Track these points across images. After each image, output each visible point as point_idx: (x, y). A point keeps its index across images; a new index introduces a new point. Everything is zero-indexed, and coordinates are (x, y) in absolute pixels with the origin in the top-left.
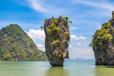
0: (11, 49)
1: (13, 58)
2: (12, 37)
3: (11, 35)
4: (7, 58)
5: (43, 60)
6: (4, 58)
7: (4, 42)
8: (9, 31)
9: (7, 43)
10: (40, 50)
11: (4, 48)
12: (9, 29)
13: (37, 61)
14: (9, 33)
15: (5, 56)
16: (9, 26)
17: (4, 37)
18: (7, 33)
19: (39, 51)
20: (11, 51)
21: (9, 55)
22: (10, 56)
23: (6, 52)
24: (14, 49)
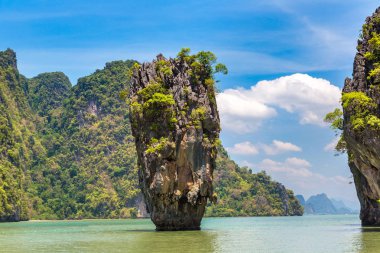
0: (117, 169)
1: (127, 206)
2: (117, 118)
3: (114, 109)
4: (101, 205)
5: (255, 213)
6: (92, 206)
7: (87, 139)
8: (104, 91)
9: (100, 141)
10: (241, 166)
11: (87, 164)
12: (103, 83)
13: (228, 216)
14: (106, 99)
15: (93, 199)
16: (103, 71)
17: (86, 120)
18: (95, 99)
19: (237, 170)
20: (117, 174)
21: (110, 194)
22: (115, 197)
23: (96, 179)
24: (127, 165)
